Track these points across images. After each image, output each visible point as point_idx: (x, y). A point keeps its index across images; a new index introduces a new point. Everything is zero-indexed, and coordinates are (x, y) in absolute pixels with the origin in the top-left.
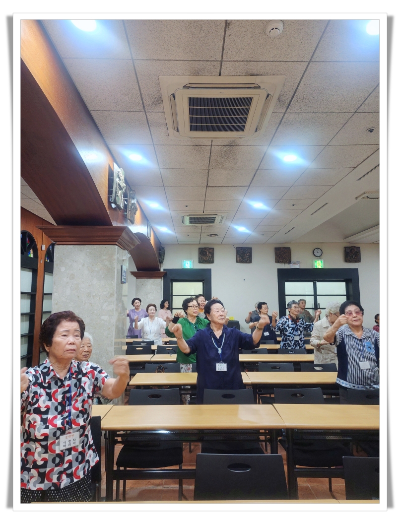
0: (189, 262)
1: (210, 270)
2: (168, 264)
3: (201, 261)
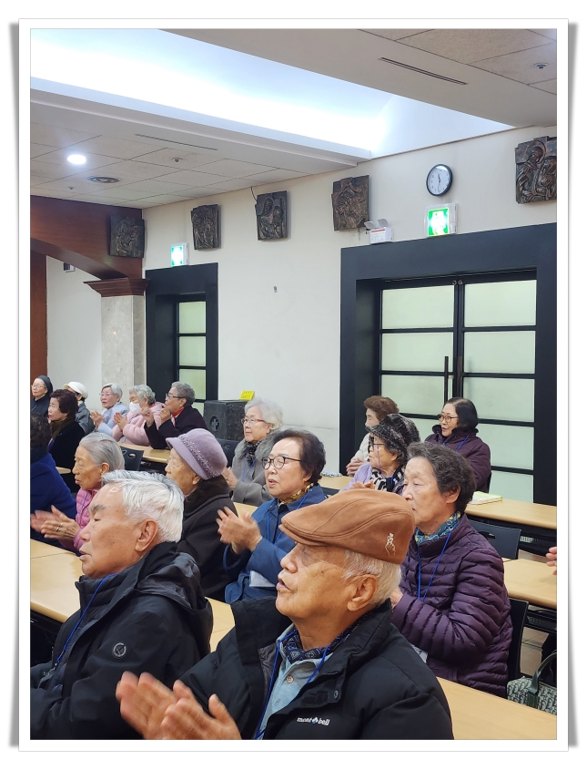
0: (178, 248)
1: (215, 266)
3: (199, 244)
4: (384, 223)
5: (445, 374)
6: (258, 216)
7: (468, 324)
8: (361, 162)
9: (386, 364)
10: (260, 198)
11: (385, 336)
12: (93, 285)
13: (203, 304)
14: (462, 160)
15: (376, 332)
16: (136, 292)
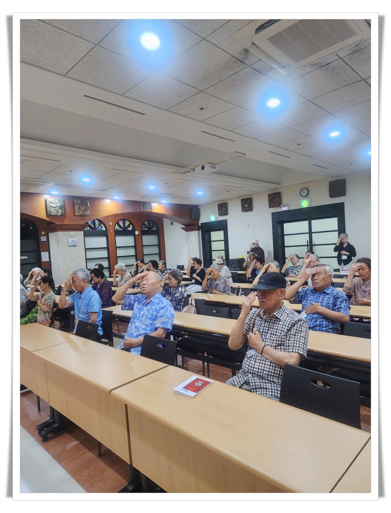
0: (213, 216)
1: (226, 221)
2: (203, 220)
3: (221, 214)
4: (286, 204)
5: (307, 245)
6: (242, 205)
7: (313, 231)
8: (277, 188)
9: (286, 244)
10: (242, 200)
11: (285, 236)
12: (183, 228)
13: (222, 233)
14: (311, 187)
15: (283, 235)
16: (198, 230)
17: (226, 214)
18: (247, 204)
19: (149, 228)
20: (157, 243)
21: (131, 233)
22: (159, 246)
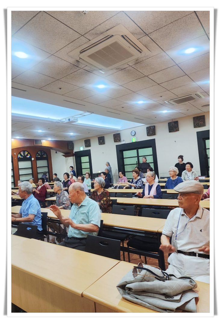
0: (82, 147)
1: (90, 150)
2: (76, 150)
3: (86, 146)
4: (124, 140)
5: (137, 164)
6: (99, 141)
7: (139, 155)
8: (118, 131)
9: (125, 164)
10: (99, 138)
11: (125, 159)
12: (63, 155)
13: (88, 157)
14: (137, 130)
15: (123, 158)
16: (73, 156)
17: (90, 146)
18: (102, 140)
19: (42, 156)
20: (47, 165)
21: (29, 159)
22: (48, 167)
